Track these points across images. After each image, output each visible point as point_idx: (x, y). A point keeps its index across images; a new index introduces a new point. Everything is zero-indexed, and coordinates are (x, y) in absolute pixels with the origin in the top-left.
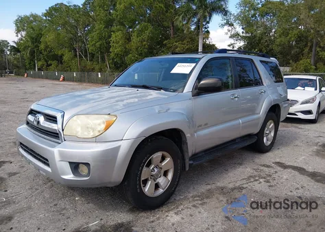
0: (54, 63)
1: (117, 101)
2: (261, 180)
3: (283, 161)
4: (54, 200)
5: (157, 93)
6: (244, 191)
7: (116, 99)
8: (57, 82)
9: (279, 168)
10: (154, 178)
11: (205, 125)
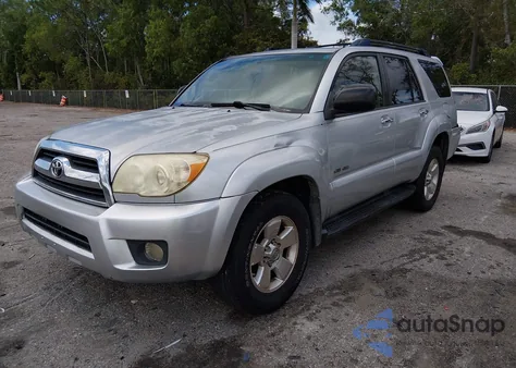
0: (48, 76)
1: (201, 130)
2: (432, 256)
3: (457, 223)
4: (93, 306)
5: (265, 115)
6: (409, 276)
7: (199, 126)
8: (56, 108)
9: (454, 236)
10: (269, 261)
11: (345, 168)
